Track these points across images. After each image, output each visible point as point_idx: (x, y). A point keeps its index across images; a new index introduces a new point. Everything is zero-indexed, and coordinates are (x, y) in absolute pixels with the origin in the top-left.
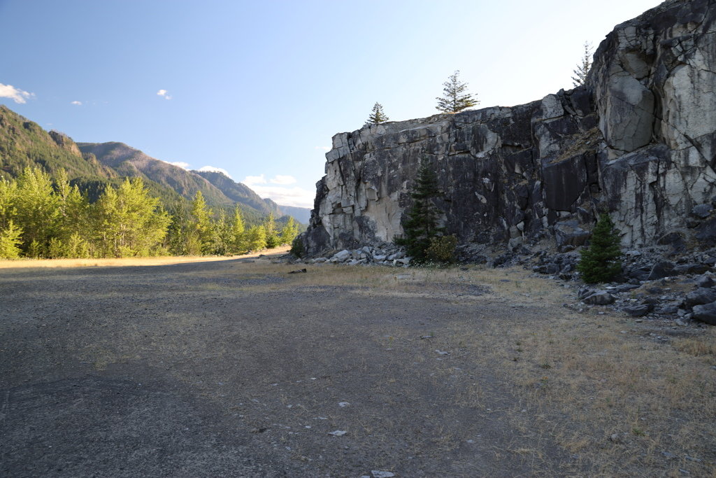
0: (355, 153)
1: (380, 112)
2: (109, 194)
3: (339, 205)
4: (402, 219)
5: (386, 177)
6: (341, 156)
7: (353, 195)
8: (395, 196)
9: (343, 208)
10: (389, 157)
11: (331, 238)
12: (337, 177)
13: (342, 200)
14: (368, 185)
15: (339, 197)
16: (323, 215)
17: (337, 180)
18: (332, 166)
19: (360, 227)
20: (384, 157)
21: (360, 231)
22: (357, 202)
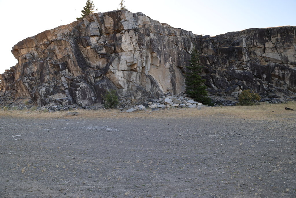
5: (163, 52)
9: (138, 67)
10: (162, 40)
11: (123, 90)
12: (133, 43)
13: (138, 61)
14: (155, 55)
15: (135, 59)
16: (115, 71)
17: (133, 45)
18: (128, 33)
19: (151, 83)
20: (161, 39)
21: (151, 85)
22: (146, 64)
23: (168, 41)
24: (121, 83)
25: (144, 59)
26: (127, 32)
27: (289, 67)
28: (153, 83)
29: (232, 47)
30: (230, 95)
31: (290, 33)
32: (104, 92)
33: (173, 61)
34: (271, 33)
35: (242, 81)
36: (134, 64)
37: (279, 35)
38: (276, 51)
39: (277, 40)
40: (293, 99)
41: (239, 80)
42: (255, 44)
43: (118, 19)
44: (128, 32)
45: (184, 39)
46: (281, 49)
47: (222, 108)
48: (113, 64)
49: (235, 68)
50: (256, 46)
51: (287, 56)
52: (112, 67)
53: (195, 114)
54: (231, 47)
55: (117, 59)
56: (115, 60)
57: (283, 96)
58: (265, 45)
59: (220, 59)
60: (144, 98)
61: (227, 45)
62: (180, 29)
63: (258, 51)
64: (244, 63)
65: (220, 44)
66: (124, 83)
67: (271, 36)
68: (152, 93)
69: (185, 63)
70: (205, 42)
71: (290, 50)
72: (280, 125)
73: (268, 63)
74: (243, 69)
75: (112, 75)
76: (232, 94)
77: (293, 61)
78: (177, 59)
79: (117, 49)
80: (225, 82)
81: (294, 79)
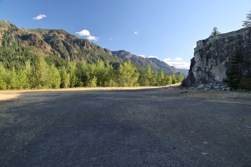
0: (206, 48)
1: (216, 30)
2: (121, 67)
3: (200, 68)
4: (226, 72)
5: (219, 56)
6: (200, 49)
7: (205, 63)
8: (223, 63)
11: (196, 80)
14: (212, 59)
22: (207, 66)
23: (227, 47)
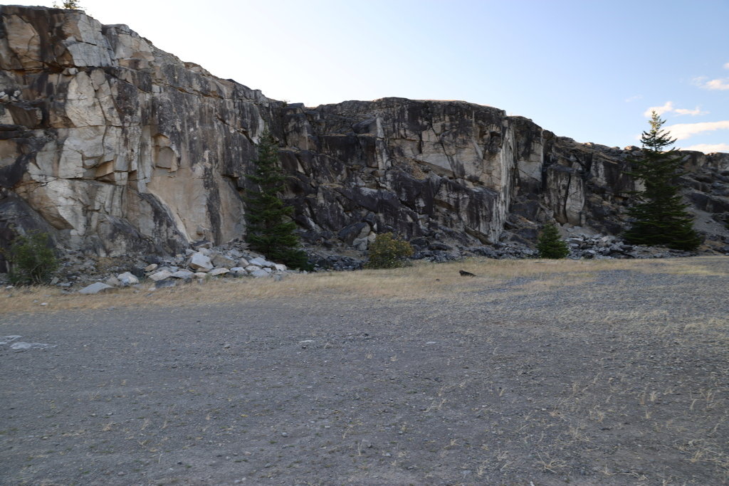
5: (187, 135)
9: (116, 171)
10: (186, 106)
11: (73, 232)
12: (103, 106)
13: (116, 155)
14: (164, 141)
15: (109, 148)
16: (46, 179)
17: (103, 111)
18: (87, 77)
19: (155, 214)
20: (181, 103)
21: (155, 221)
22: (140, 166)
23: (200, 110)
24: (65, 215)
25: (136, 151)
26: (82, 74)
27: (467, 187)
28: (160, 215)
29: (354, 134)
30: (351, 244)
31: (466, 116)
32: (7, 238)
33: (213, 161)
34: (432, 113)
35: (376, 212)
36: (106, 164)
37: (447, 118)
38: (442, 151)
39: (443, 126)
40: (474, 252)
41: (370, 210)
42: (402, 132)
43: (55, 34)
44: (89, 73)
45: (241, 108)
46: (451, 147)
47: (331, 275)
48: (38, 158)
49: (360, 184)
50: (404, 136)
51: (461, 163)
52: (35, 168)
53: (267, 293)
54: (351, 135)
55: (51, 146)
56: (44, 149)
57: (457, 246)
58: (420, 136)
59: (328, 162)
60: (134, 253)
61: (344, 130)
62: (231, 80)
63: (408, 148)
64: (380, 172)
65: (329, 126)
66: (76, 214)
67: (433, 119)
68: (156, 240)
69: (244, 166)
70: (292, 120)
71: (467, 150)
72: (449, 308)
73: (427, 176)
74: (378, 187)
75: (37, 191)
76: (355, 243)
77: (473, 173)
78: (223, 155)
79: (52, 118)
80: (339, 215)
81: (475, 211)
